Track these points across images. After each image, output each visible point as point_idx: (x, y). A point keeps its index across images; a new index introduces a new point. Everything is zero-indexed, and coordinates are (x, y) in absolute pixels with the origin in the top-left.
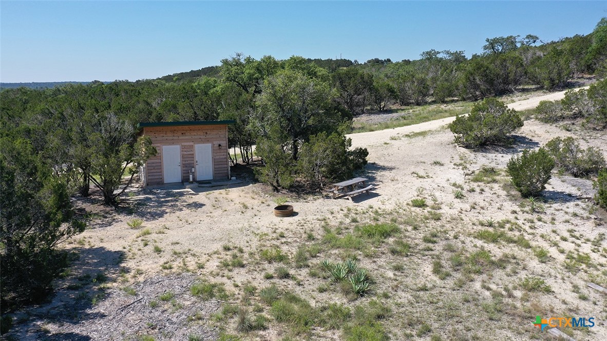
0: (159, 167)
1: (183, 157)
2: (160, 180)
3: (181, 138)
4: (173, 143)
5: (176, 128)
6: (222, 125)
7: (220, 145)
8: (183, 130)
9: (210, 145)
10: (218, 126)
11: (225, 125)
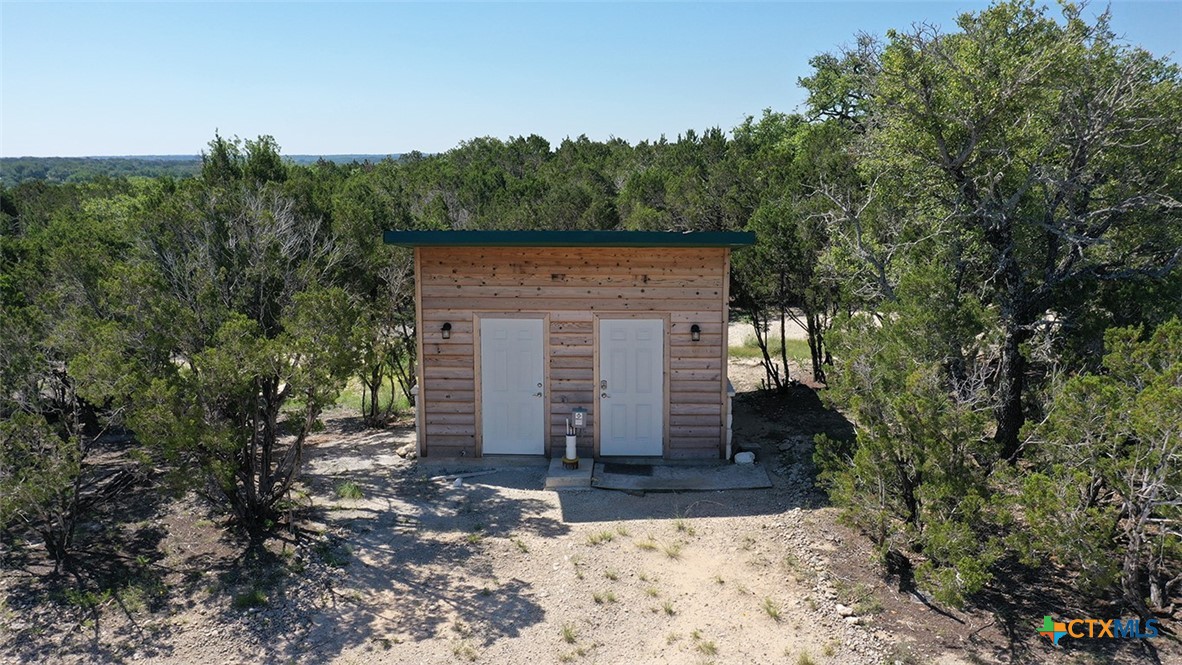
0: (468, 394)
1: (554, 362)
2: (469, 441)
3: (548, 291)
4: (517, 308)
5: (530, 253)
6: (706, 252)
7: (695, 329)
8: (558, 264)
9: (656, 325)
10: (694, 251)
11: (721, 250)
